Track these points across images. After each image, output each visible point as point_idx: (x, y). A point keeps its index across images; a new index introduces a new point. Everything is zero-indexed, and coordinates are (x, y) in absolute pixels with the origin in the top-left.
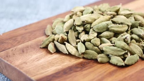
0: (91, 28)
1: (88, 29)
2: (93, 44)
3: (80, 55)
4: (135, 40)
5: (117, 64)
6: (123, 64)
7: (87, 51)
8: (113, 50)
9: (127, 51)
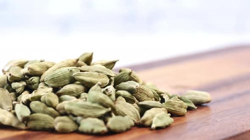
0: (39, 82)
1: (35, 85)
2: (45, 103)
3: (19, 123)
4: (124, 97)
5: (92, 130)
6: (105, 129)
7: (34, 115)
8: (84, 106)
9: (110, 109)
